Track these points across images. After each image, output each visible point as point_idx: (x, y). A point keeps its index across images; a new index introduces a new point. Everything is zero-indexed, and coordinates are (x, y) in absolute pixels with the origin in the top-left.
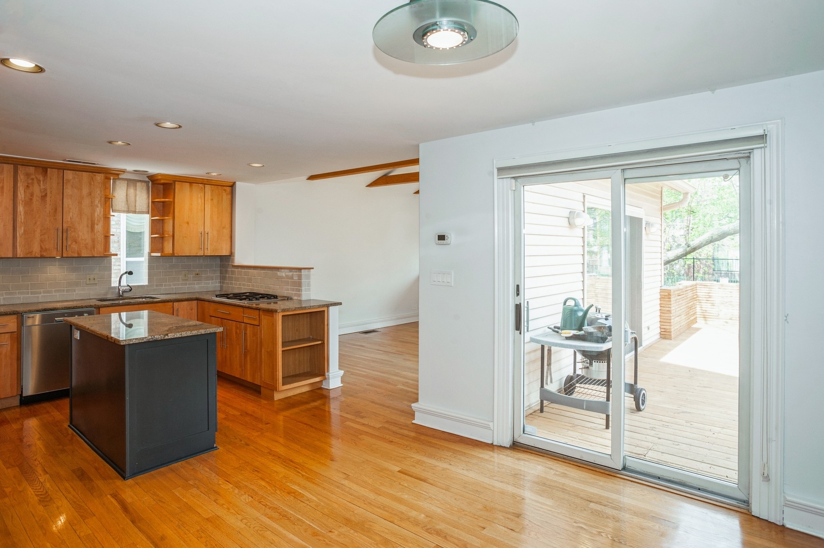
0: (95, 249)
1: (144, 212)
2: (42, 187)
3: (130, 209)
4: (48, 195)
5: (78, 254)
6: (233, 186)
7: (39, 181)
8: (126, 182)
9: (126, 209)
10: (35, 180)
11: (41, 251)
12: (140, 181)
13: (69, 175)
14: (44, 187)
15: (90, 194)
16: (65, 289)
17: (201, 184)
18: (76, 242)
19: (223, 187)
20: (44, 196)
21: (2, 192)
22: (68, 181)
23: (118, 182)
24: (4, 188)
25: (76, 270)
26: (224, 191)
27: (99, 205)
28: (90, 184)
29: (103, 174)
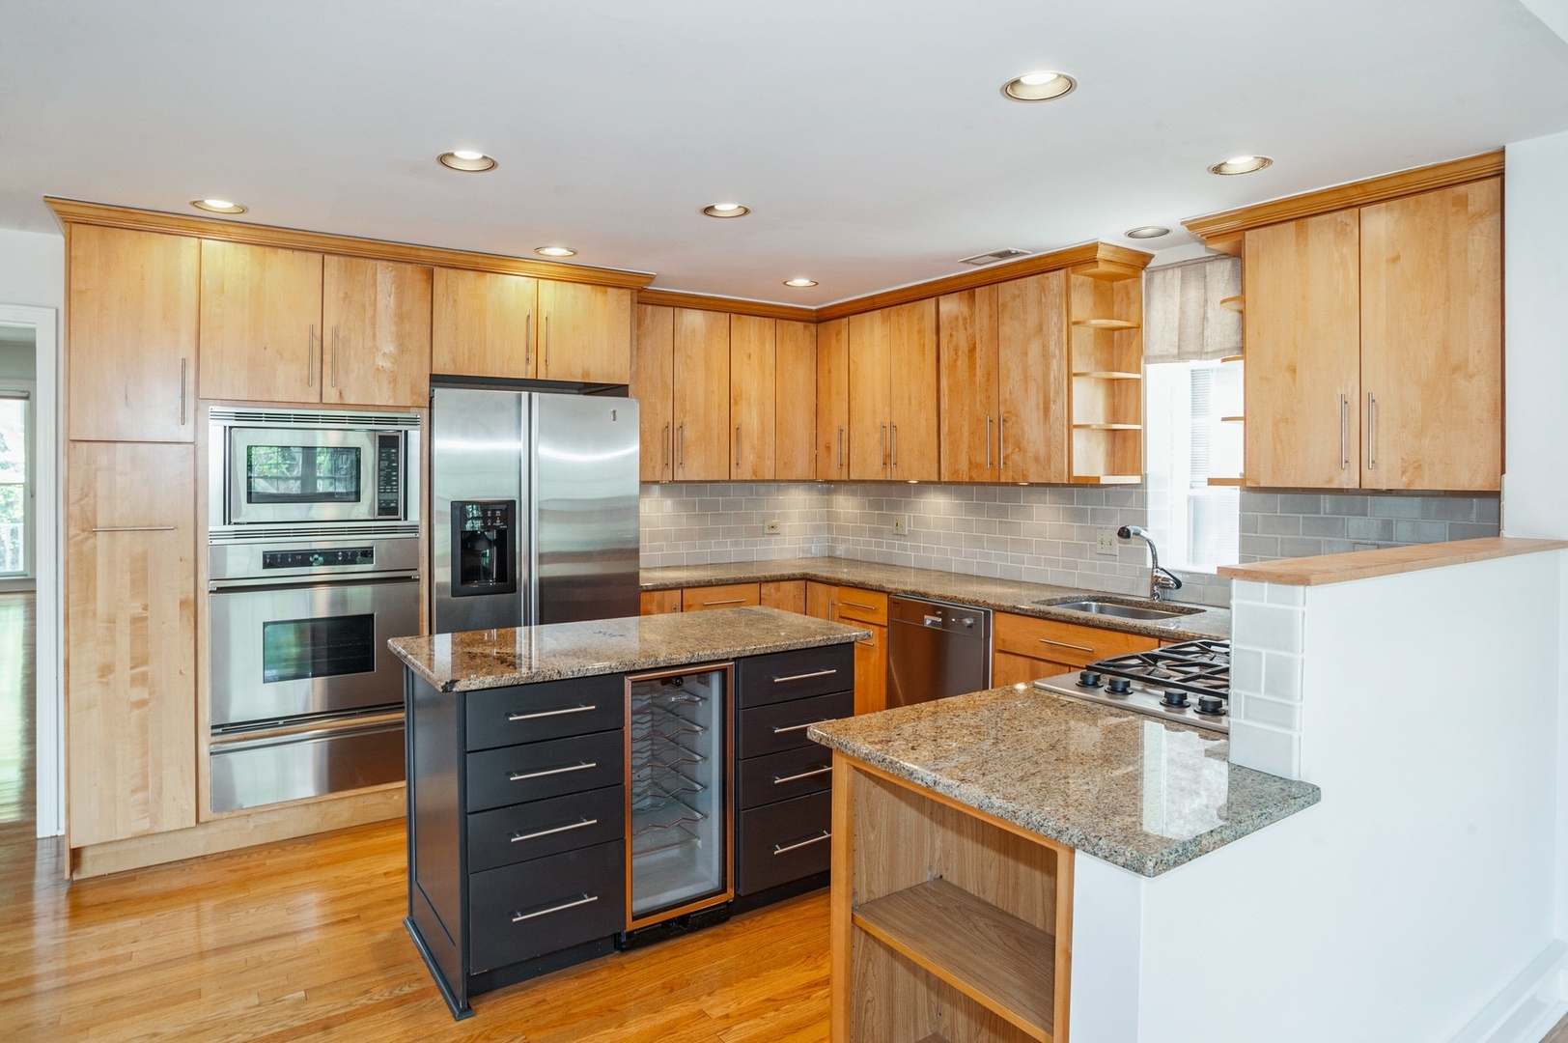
0: (1052, 466)
1: (1225, 350)
2: (969, 330)
3: (1188, 347)
4: (977, 346)
5: (1024, 476)
6: (1502, 173)
7: (964, 319)
8: (1178, 272)
9: (1176, 351)
10: (960, 318)
11: (969, 469)
12: (1216, 259)
13: (1007, 289)
14: (971, 331)
15: (1040, 328)
16: (1061, 558)
17: (1343, 212)
18: (1018, 446)
19: (1448, 191)
20: (972, 349)
21: (924, 355)
22: (1004, 305)
23: (1158, 278)
24: (926, 346)
25: (1078, 516)
26: (1454, 209)
27: (1057, 351)
28: (1040, 302)
29: (1063, 271)
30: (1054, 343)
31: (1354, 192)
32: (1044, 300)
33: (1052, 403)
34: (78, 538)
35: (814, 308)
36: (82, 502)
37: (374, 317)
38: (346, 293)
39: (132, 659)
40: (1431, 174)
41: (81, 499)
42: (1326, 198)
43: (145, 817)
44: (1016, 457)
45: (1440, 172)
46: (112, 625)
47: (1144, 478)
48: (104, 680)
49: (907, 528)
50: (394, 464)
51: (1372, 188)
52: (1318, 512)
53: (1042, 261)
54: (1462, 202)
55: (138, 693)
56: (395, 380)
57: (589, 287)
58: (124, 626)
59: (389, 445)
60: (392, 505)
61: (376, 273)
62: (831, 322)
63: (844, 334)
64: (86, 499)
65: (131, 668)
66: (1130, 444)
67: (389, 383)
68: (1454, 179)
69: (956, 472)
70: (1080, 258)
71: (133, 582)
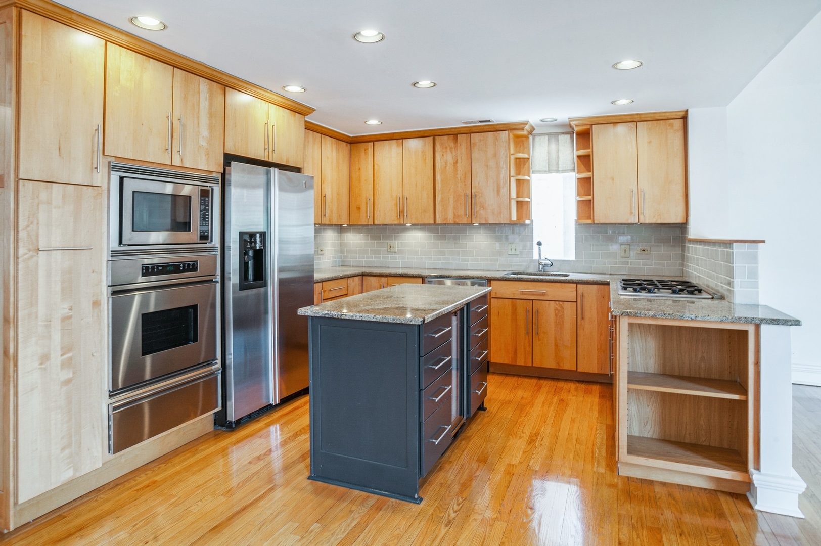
0: (502, 216)
1: (568, 170)
2: (454, 154)
3: (552, 168)
4: (459, 161)
5: (486, 220)
6: (685, 118)
7: (451, 148)
8: (546, 137)
9: (547, 169)
10: (448, 148)
11: (454, 218)
12: (563, 133)
13: (476, 137)
14: (455, 154)
15: (495, 155)
16: (489, 258)
17: (631, 123)
18: (483, 207)
19: (667, 121)
20: (456, 163)
21: (426, 164)
22: (475, 144)
23: (537, 139)
24: (427, 160)
25: (498, 239)
26: (669, 128)
27: (504, 166)
28: (495, 144)
29: (507, 132)
30: (502, 162)
31: (637, 116)
32: (497, 143)
33: (501, 189)
34: (26, 256)
35: (351, 136)
36: (29, 228)
37: (198, 112)
38: (185, 95)
39: (62, 348)
40: (663, 114)
41: (28, 226)
42: (627, 117)
43: (70, 468)
44: (482, 212)
45: (666, 114)
46: (49, 323)
47: (532, 221)
48: (43, 366)
49: (397, 249)
50: (207, 208)
51: (643, 116)
52: (607, 233)
53: (498, 126)
54: (672, 125)
55: (67, 374)
56: (208, 154)
57: (289, 111)
58: (56, 324)
59: (205, 194)
60: (206, 234)
61: (199, 85)
62: (363, 144)
63: (370, 150)
64: (31, 226)
65: (62, 355)
66: (525, 207)
67: (205, 156)
68: (669, 117)
69: (446, 219)
70: (517, 127)
71: (63, 290)
